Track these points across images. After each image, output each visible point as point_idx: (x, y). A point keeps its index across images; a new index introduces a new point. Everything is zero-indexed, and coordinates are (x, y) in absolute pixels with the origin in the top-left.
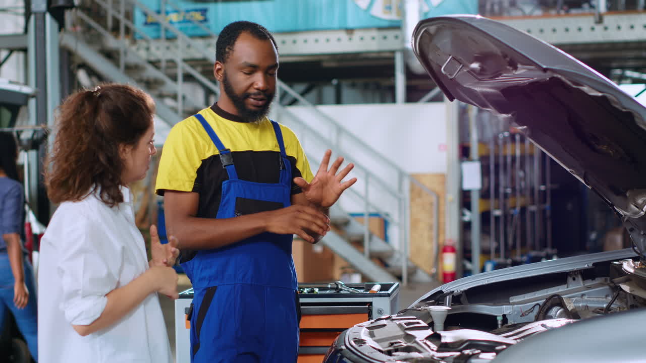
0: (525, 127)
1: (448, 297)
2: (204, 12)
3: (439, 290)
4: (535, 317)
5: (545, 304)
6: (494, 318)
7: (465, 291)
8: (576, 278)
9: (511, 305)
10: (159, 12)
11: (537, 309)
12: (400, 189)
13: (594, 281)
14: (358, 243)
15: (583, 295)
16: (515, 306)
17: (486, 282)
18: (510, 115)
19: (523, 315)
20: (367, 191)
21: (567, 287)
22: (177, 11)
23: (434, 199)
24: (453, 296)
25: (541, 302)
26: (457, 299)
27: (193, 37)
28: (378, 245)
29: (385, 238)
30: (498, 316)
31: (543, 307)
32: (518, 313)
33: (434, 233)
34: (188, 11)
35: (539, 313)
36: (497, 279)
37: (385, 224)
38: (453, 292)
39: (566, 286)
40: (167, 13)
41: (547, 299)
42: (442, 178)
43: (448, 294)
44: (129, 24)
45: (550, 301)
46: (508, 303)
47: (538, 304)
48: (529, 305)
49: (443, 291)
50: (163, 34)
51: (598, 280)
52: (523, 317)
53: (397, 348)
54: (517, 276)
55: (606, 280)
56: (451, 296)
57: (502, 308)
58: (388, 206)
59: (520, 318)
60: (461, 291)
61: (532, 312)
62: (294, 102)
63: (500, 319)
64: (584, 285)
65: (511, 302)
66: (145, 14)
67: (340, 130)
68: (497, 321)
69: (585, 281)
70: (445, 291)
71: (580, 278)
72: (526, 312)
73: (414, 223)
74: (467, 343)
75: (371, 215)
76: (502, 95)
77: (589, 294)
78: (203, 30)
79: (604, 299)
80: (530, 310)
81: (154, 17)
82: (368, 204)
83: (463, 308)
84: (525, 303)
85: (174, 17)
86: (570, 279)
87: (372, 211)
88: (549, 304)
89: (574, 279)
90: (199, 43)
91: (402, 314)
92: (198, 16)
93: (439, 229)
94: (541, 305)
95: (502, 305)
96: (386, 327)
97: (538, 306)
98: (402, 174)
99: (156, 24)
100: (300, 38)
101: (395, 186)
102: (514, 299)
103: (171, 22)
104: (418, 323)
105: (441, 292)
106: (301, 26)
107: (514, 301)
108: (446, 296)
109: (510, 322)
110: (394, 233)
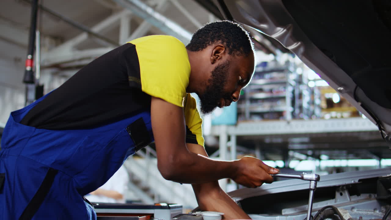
5: (318, 215)
8: (343, 194)
9: (285, 216)
13: (359, 197)
15: (353, 208)
16: (289, 217)
21: (335, 202)
31: (316, 218)
39: (334, 200)
41: (319, 211)
45: (323, 213)
46: (281, 215)
48: (302, 216)
51: (363, 196)
55: (370, 196)
57: (276, 219)
64: (350, 200)
65: (283, 214)
69: (351, 197)
71: (346, 194)
77: (358, 207)
79: (373, 213)
84: (298, 215)
86: (338, 194)
88: (321, 216)
89: (341, 194)
94: (314, 216)
95: (276, 216)
102: (287, 211)
107: (287, 213)
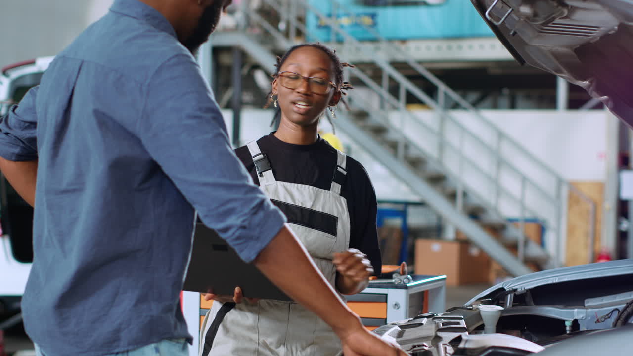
0: (606, 97)
1: (509, 296)
2: (373, 16)
3: (501, 287)
4: (613, 323)
5: (625, 309)
6: (562, 323)
7: (531, 290)
9: (586, 309)
10: (330, 16)
11: (615, 315)
12: (558, 196)
14: (513, 247)
17: (556, 280)
18: (587, 82)
19: (598, 321)
20: (523, 195)
22: (348, 15)
23: (590, 206)
24: (515, 295)
25: (621, 307)
26: (520, 298)
27: (362, 40)
28: (534, 251)
29: (542, 243)
30: (567, 321)
31: (623, 312)
32: (593, 318)
33: (590, 241)
34: (358, 15)
35: (618, 319)
36: (570, 277)
37: (542, 230)
38: (515, 290)
40: (338, 16)
41: (627, 303)
42: (601, 187)
43: (510, 292)
44: (301, 27)
46: (583, 307)
47: (617, 309)
48: (606, 310)
49: (505, 288)
50: (333, 37)
52: (598, 324)
53: (416, 351)
54: (594, 274)
56: (513, 295)
57: (573, 312)
58: (545, 212)
59: (595, 324)
60: (525, 290)
61: (609, 318)
62: (456, 106)
63: (568, 324)
65: (586, 305)
66: (318, 18)
67: (501, 135)
68: (565, 327)
70: (507, 288)
72: (602, 317)
73: (571, 231)
74: (490, 351)
75: (527, 221)
76: (575, 55)
78: (372, 34)
80: (608, 315)
81: (326, 21)
82: (523, 207)
83: (526, 310)
84: (602, 307)
85: (345, 21)
87: (528, 215)
88: (629, 310)
90: (369, 46)
91: (449, 312)
92: (368, 20)
93: (595, 236)
94: (620, 310)
95: (574, 309)
96: (422, 326)
97: (617, 312)
98: (560, 182)
99: (327, 27)
100: (465, 43)
101: (552, 191)
102: (589, 302)
103: (342, 26)
104: (458, 323)
105: (502, 289)
106: (466, 31)
107: (590, 304)
108: (507, 295)
109: (582, 328)
110: (550, 238)
